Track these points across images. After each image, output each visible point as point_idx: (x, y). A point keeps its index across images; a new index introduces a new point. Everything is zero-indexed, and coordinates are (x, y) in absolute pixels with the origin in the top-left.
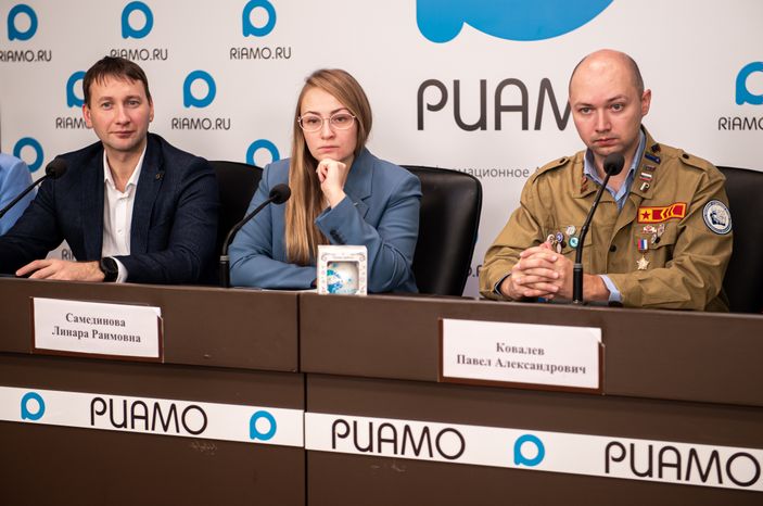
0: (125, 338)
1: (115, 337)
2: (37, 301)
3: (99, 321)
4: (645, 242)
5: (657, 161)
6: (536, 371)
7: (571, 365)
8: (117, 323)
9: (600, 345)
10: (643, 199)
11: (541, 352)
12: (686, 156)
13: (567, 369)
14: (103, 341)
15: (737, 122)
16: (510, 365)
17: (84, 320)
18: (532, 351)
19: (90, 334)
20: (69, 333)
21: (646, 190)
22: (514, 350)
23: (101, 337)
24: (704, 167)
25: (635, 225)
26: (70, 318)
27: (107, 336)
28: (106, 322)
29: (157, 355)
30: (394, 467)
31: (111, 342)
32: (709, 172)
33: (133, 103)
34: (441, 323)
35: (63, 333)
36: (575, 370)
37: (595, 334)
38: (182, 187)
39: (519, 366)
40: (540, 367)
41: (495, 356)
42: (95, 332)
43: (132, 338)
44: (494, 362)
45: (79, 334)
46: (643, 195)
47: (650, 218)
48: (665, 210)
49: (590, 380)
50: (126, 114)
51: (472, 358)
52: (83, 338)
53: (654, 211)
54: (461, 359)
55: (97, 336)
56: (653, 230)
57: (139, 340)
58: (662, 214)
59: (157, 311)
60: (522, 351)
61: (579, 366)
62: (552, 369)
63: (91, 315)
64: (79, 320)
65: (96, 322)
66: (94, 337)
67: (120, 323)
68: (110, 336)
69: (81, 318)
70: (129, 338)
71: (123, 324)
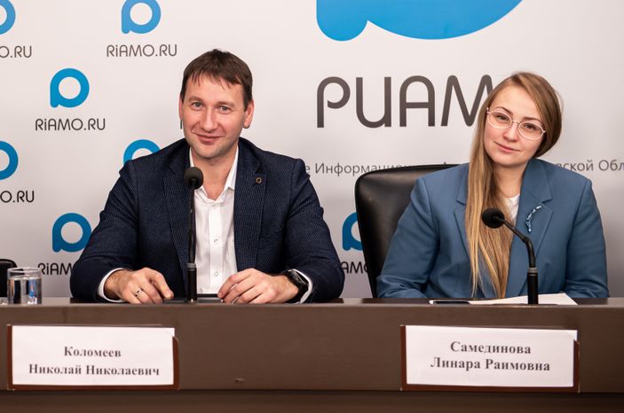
0: (530, 367)
1: (516, 366)
2: (410, 330)
3: (496, 349)
8: (519, 350)
14: (500, 371)
17: (474, 349)
19: (483, 365)
20: (454, 364)
23: (497, 366)
26: (454, 346)
27: (505, 366)
28: (505, 349)
29: (570, 384)
31: (511, 371)
33: (225, 109)
35: (446, 364)
43: (539, 367)
45: (467, 366)
50: (213, 119)
52: (472, 370)
55: (492, 366)
57: (548, 368)
59: (573, 334)
63: (485, 343)
64: (468, 348)
65: (492, 350)
66: (487, 367)
67: (524, 350)
68: (509, 365)
69: (470, 347)
70: (535, 366)
71: (529, 351)
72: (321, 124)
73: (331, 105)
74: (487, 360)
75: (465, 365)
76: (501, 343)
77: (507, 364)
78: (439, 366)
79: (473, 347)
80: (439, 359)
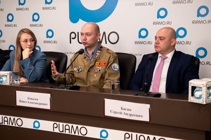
4: (96, 70)
5: (101, 50)
6: (36, 104)
7: (44, 103)
9: (50, 98)
10: (97, 60)
11: (37, 100)
12: (108, 50)
13: (43, 104)
15: (139, 42)
16: (31, 103)
18: (35, 99)
21: (97, 57)
22: (32, 99)
24: (112, 53)
25: (94, 66)
30: (8, 128)
32: (112, 54)
34: (16, 91)
36: (45, 104)
37: (49, 95)
39: (33, 103)
40: (37, 103)
41: (28, 100)
44: (27, 102)
46: (97, 59)
48: (102, 63)
49: (48, 107)
51: (23, 101)
53: (99, 63)
54: (20, 101)
56: (98, 68)
60: (33, 99)
61: (46, 103)
62: (40, 104)
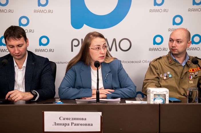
0: (86, 125)
1: (81, 125)
2: (45, 113)
3: (75, 119)
8: (82, 119)
14: (76, 126)
17: (67, 119)
19: (70, 124)
20: (61, 124)
25: (188, 72)
26: (61, 118)
27: (78, 125)
28: (78, 119)
29: (99, 130)
31: (80, 126)
35: (58, 124)
38: (43, 67)
42: (73, 123)
43: (89, 125)
45: (65, 125)
47: (191, 71)
48: (195, 69)
52: (67, 126)
55: (73, 125)
57: (92, 125)
58: (195, 70)
59: (100, 113)
63: (71, 117)
64: (65, 119)
65: (73, 119)
66: (72, 125)
67: (84, 119)
68: (79, 124)
69: (66, 118)
70: (88, 125)
71: (86, 119)
72: (72, 51)
73: (75, 46)
74: (72, 123)
75: (64, 125)
76: (76, 117)
77: (78, 124)
78: (55, 125)
79: (67, 118)
80: (55, 123)
